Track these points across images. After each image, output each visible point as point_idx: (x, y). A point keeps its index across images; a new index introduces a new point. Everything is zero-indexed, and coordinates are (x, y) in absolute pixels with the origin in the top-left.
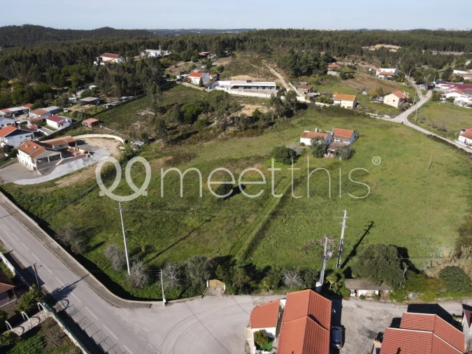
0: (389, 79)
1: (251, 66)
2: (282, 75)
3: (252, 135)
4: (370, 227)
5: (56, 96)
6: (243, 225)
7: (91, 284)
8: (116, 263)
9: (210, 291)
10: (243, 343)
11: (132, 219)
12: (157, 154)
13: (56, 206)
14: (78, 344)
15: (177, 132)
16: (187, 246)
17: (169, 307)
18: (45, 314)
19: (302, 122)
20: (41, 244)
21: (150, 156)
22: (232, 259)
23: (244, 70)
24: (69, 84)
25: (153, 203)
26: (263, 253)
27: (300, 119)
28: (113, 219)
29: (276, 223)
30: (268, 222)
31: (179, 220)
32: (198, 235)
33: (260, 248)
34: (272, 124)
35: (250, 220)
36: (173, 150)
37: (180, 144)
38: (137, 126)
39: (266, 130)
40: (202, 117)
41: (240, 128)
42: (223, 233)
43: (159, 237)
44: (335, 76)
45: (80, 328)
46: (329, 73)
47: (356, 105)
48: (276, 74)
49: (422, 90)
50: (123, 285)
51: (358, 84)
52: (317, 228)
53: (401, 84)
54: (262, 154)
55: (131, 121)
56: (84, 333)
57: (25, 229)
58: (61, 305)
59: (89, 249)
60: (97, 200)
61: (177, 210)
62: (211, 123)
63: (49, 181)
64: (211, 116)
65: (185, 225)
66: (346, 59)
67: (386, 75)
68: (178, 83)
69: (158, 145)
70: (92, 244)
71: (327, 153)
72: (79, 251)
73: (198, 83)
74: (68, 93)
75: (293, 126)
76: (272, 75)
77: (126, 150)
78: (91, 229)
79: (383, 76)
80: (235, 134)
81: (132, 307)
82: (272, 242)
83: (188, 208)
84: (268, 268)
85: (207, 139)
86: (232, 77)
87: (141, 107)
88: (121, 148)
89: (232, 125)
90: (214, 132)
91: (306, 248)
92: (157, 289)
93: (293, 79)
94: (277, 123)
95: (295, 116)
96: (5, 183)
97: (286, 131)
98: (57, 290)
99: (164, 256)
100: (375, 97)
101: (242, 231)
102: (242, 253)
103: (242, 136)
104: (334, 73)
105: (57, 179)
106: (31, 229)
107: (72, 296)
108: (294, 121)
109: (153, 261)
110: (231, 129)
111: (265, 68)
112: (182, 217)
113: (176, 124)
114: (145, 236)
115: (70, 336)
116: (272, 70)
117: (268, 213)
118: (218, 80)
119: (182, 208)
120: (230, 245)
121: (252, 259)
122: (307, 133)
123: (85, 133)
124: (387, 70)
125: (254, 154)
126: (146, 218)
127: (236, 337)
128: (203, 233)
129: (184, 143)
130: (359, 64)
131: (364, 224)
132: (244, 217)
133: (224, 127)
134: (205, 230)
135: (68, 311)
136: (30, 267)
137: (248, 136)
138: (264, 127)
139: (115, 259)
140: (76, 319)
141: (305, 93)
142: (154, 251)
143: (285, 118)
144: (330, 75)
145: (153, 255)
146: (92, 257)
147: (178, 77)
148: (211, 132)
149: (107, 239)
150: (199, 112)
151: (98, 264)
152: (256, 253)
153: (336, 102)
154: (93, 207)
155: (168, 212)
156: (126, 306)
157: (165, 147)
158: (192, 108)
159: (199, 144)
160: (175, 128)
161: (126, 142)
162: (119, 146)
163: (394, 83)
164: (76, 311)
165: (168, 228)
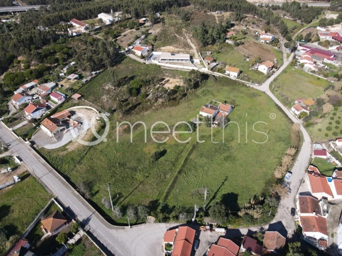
0: (267, 43)
1: (175, 36)
2: (195, 46)
3: (173, 105)
4: (226, 180)
5: (51, 72)
6: (164, 180)
7: (98, 217)
9: (148, 221)
10: (161, 246)
11: (110, 175)
13: (71, 166)
14: (98, 247)
15: (129, 104)
17: (132, 229)
18: (82, 233)
19: (203, 91)
20: (69, 192)
22: (159, 202)
23: (170, 41)
24: (57, 60)
26: (173, 197)
27: (202, 89)
29: (181, 177)
30: (177, 177)
31: (133, 176)
32: (143, 186)
33: (171, 195)
34: (185, 95)
35: (168, 176)
37: (131, 115)
38: (104, 99)
39: (181, 101)
40: (143, 90)
42: (154, 185)
43: (124, 187)
44: (231, 45)
45: (97, 240)
46: (227, 41)
47: (240, 73)
48: (191, 44)
49: (287, 53)
50: (111, 216)
51: (245, 50)
52: (200, 181)
53: (274, 48)
55: (101, 95)
56: (99, 241)
57: (60, 182)
58: (87, 228)
59: (93, 195)
60: (90, 161)
62: (149, 95)
63: (63, 146)
64: (149, 88)
65: (137, 179)
66: (242, 22)
67: (266, 40)
68: (126, 55)
69: (118, 115)
70: (94, 192)
72: (88, 196)
73: (140, 55)
74: (58, 69)
75: (198, 96)
76: (188, 46)
78: (91, 182)
79: (263, 41)
80: (163, 104)
81: (116, 229)
82: (178, 190)
83: (137, 167)
84: (174, 207)
85: (147, 110)
86: (162, 48)
87: (105, 81)
89: (161, 97)
90: (151, 103)
91: (192, 195)
93: (202, 49)
94: (188, 94)
95: (200, 87)
96: (40, 147)
97: (193, 101)
98: (84, 220)
99: (128, 200)
100: (253, 64)
101: (164, 184)
102: (163, 198)
103: (167, 106)
104: (230, 41)
105: (67, 145)
106: (63, 182)
107: (91, 223)
108: (199, 91)
109: (123, 203)
110: (160, 101)
111: (185, 38)
112: (135, 173)
113: (127, 97)
114: (117, 187)
115: (94, 243)
116: (189, 41)
117: (177, 171)
118: (153, 50)
119: (134, 167)
120: (157, 193)
121: (168, 201)
122: (204, 108)
123: (74, 105)
124: (267, 37)
126: (117, 174)
127: (159, 244)
128: (145, 185)
129: (133, 113)
130: (250, 28)
131: (223, 178)
132: (165, 174)
133: (156, 99)
134: (146, 183)
135: (91, 231)
136: (69, 207)
137: (170, 106)
138: (180, 99)
140: (95, 235)
141: (209, 64)
142: (122, 196)
143: (193, 90)
144: (227, 43)
145: (122, 199)
146: (95, 200)
147: (127, 49)
148: (149, 103)
149: (100, 188)
150: (141, 87)
151: (98, 204)
152: (169, 197)
153: (227, 73)
154: (89, 166)
155: (127, 170)
156: (114, 228)
157: (122, 117)
159: (142, 114)
160: (127, 100)
161: (100, 113)
163: (270, 47)
164: (94, 231)
165: (128, 181)
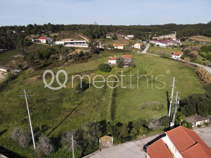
0: (131, 39)
1: (70, 35)
2: (87, 38)
3: (82, 62)
6: (101, 103)
8: (23, 141)
9: (103, 145)
12: (31, 75)
15: (40, 64)
16: (71, 120)
21: (26, 77)
22: (107, 122)
23: (67, 37)
25: (37, 100)
26: (121, 115)
27: (102, 54)
28: (10, 113)
29: (118, 99)
31: (59, 107)
32: (76, 112)
33: (118, 113)
34: (90, 57)
35: (103, 99)
36: (40, 73)
37: (44, 69)
38: (13, 62)
39: (88, 60)
40: (52, 56)
41: (75, 59)
42: (91, 108)
43: (49, 118)
44: (110, 38)
46: (107, 37)
47: (124, 48)
48: (83, 38)
49: (145, 43)
51: (120, 41)
53: (136, 41)
54: (92, 69)
55: (9, 61)
61: (55, 101)
62: (58, 59)
64: (58, 55)
65: (65, 108)
66: (111, 33)
67: (130, 38)
68: (33, 42)
69: (30, 71)
71: (124, 66)
73: (45, 43)
75: (101, 57)
76: (82, 38)
77: (9, 75)
79: (129, 39)
80: (73, 62)
82: (122, 108)
83: (62, 99)
85: (59, 66)
86: (62, 40)
87: (14, 54)
88: (5, 74)
89: (71, 58)
90: (62, 62)
91: (143, 108)
92: (61, 154)
94: (93, 57)
97: (98, 60)
99: (58, 129)
100: (130, 45)
101: (102, 106)
102: (109, 117)
103: (77, 63)
104: (109, 37)
108: (100, 55)
109: (51, 135)
110: (70, 61)
111: (78, 36)
112: (60, 104)
113: (38, 60)
114: (38, 120)
116: (81, 36)
117: (111, 94)
118: (55, 41)
119: (58, 100)
120: (99, 115)
121: (117, 120)
122: (111, 58)
124: (130, 36)
125: (88, 70)
126: (35, 109)
128: (78, 110)
130: (117, 35)
132: (99, 99)
133: (67, 60)
137: (80, 63)
138: (87, 59)
139: (22, 138)
142: (49, 128)
143: (96, 54)
144: (108, 38)
145: (50, 130)
147: (33, 40)
148: (60, 62)
149: (8, 127)
150: (50, 54)
151: (5, 146)
152: (117, 116)
153: (115, 47)
155: (49, 103)
157: (35, 71)
158: (46, 52)
159: (55, 68)
160: (39, 62)
161: (8, 71)
162: (3, 73)
163: (134, 41)
165: (53, 112)
